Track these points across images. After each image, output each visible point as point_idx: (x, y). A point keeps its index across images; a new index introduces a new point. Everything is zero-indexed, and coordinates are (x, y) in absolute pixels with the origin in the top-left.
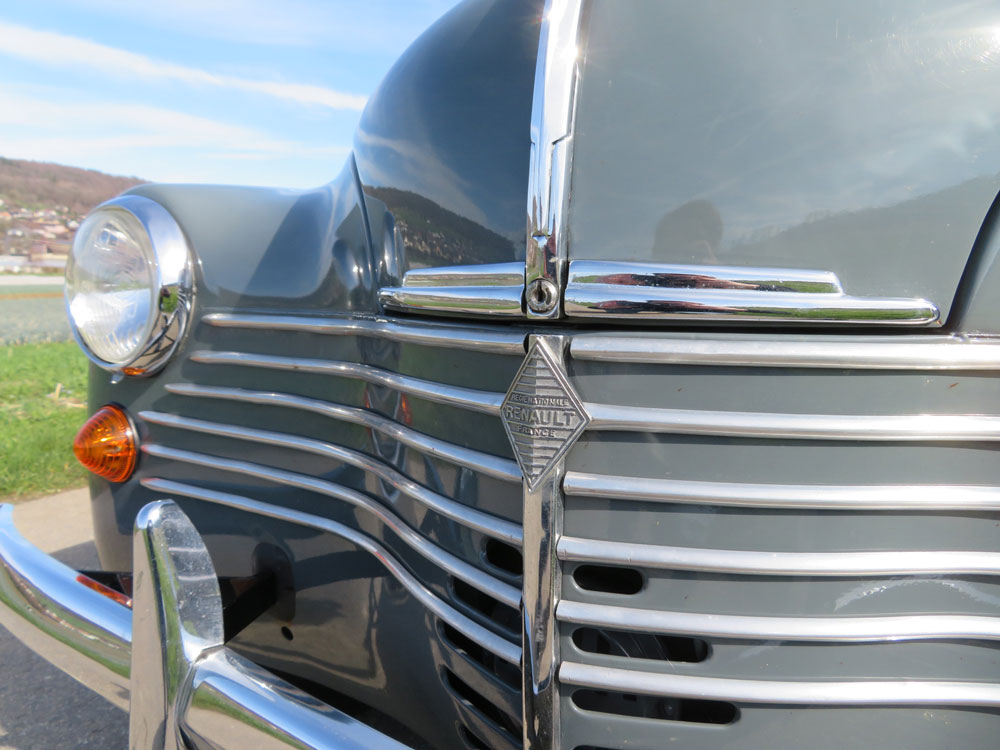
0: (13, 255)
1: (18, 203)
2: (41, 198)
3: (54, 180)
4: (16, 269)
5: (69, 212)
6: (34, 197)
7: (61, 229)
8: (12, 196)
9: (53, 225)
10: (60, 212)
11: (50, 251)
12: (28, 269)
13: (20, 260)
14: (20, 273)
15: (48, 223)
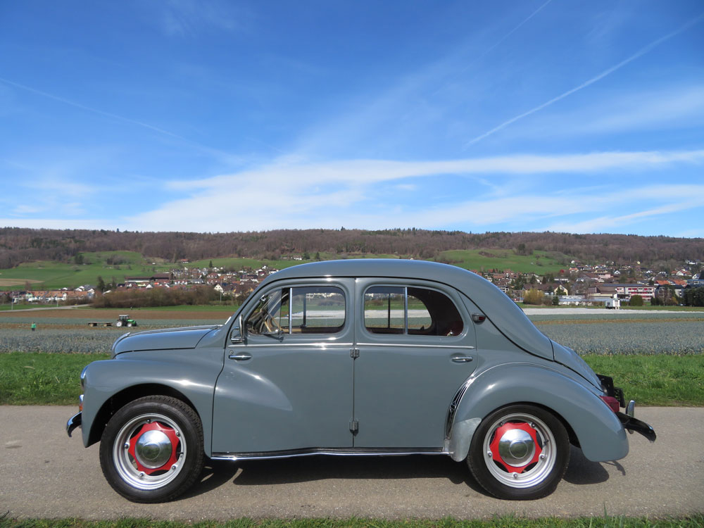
0: (576, 295)
1: (583, 261)
2: (597, 257)
3: (606, 245)
4: (577, 303)
5: (614, 264)
6: (594, 256)
7: (608, 276)
8: (581, 257)
9: (604, 274)
10: (609, 265)
11: (598, 291)
12: (584, 304)
13: (580, 298)
14: (579, 306)
15: (601, 272)
